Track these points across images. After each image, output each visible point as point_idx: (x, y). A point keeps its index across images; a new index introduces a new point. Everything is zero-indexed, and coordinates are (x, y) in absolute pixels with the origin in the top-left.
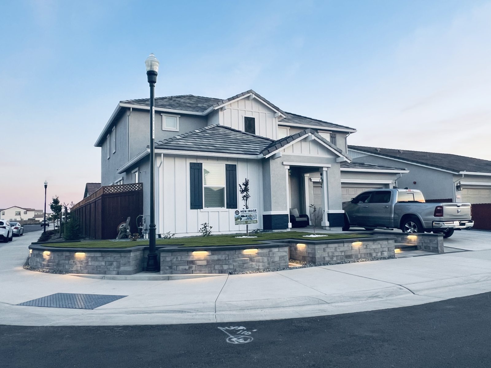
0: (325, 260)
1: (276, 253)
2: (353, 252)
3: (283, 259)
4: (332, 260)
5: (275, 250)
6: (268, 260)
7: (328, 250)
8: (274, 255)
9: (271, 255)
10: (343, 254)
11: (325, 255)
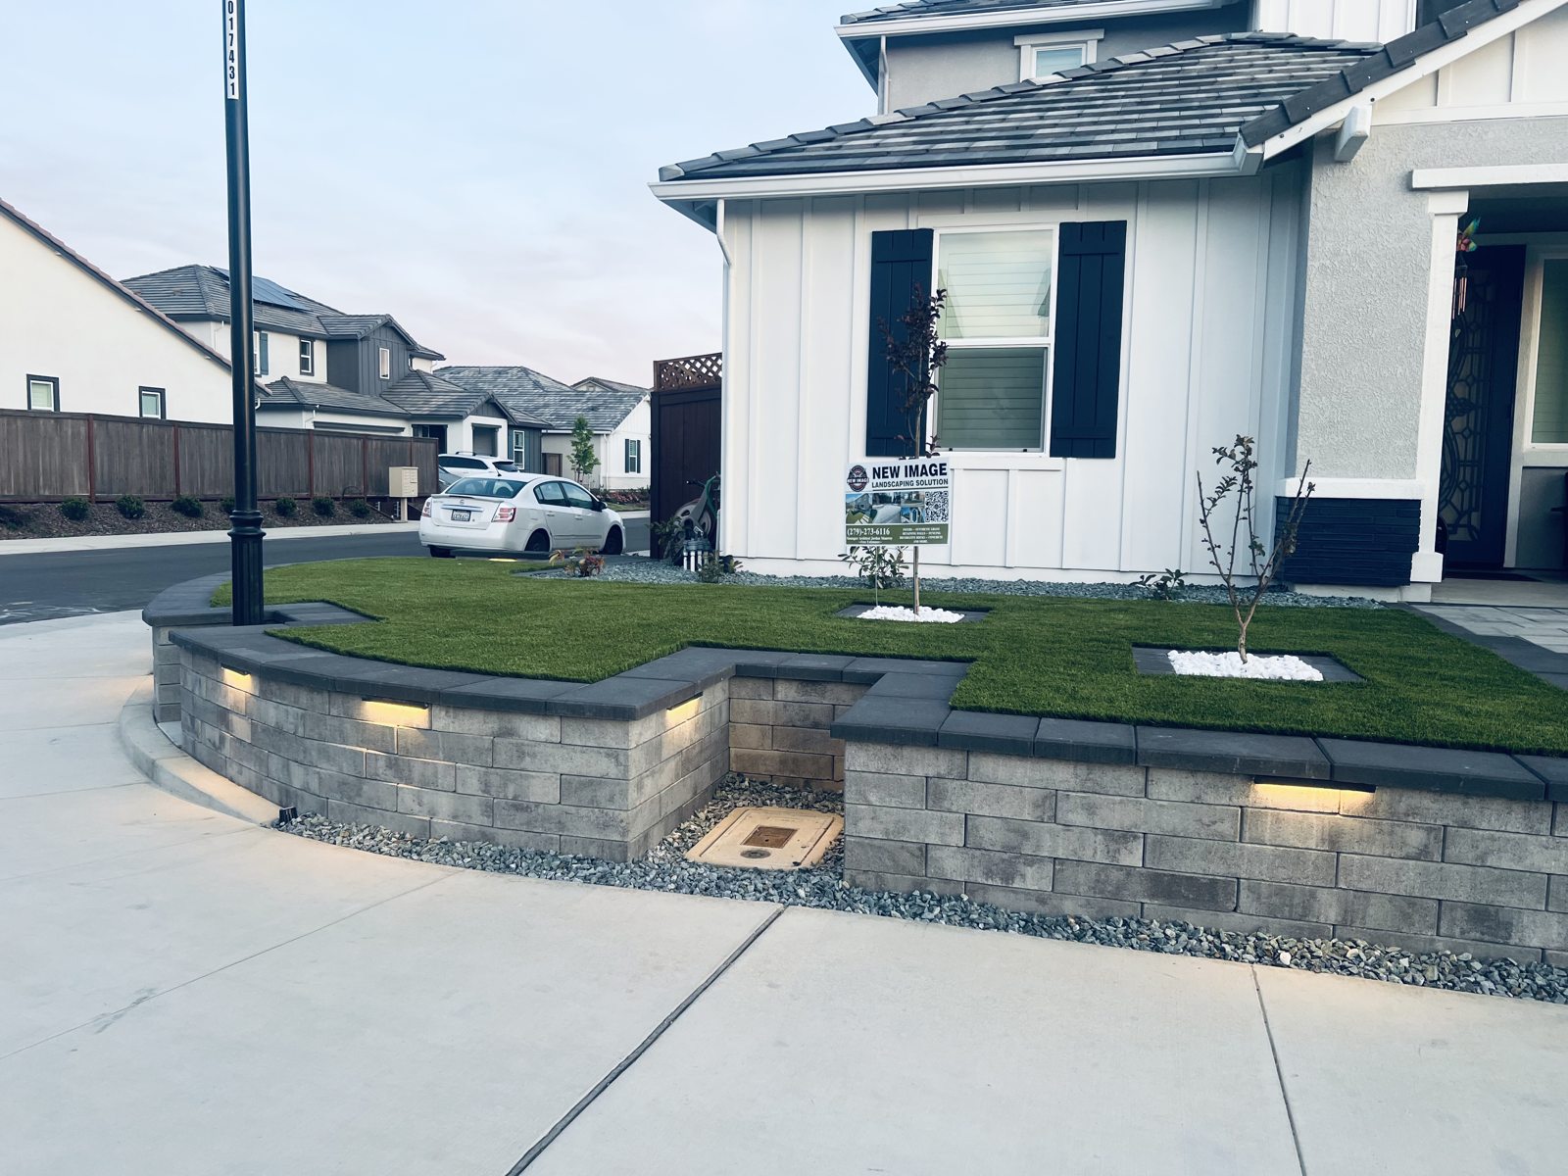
0: (931, 871)
1: (540, 748)
2: (1251, 864)
3: (586, 794)
4: (1007, 889)
5: (540, 730)
6: (486, 788)
7: (965, 798)
8: (527, 762)
9: (502, 759)
10: (1132, 857)
11: (938, 830)
